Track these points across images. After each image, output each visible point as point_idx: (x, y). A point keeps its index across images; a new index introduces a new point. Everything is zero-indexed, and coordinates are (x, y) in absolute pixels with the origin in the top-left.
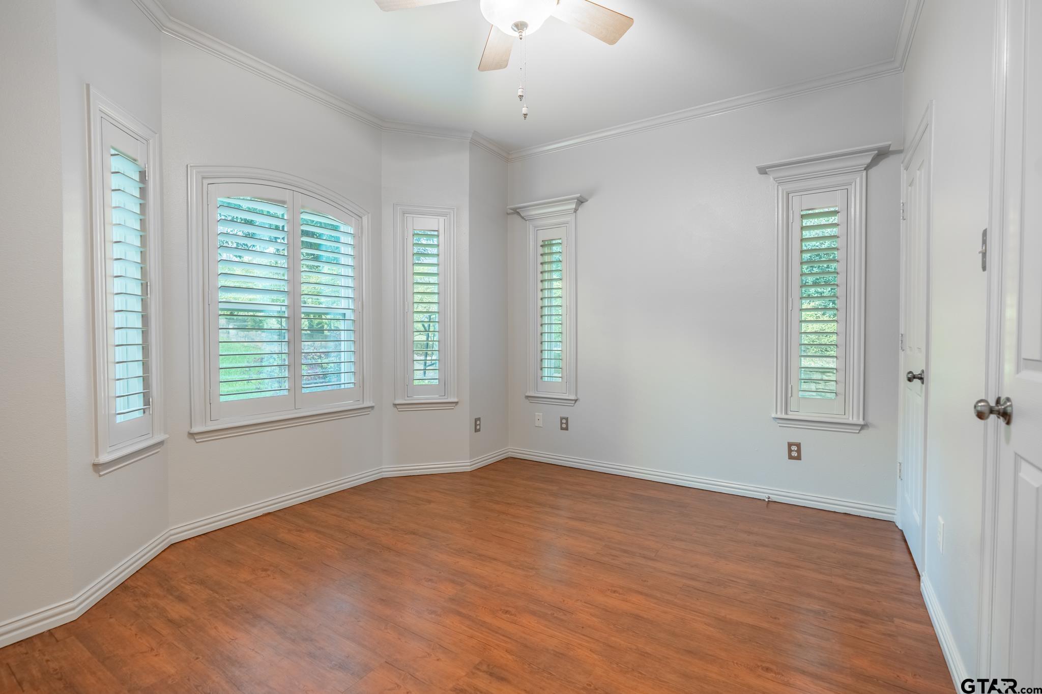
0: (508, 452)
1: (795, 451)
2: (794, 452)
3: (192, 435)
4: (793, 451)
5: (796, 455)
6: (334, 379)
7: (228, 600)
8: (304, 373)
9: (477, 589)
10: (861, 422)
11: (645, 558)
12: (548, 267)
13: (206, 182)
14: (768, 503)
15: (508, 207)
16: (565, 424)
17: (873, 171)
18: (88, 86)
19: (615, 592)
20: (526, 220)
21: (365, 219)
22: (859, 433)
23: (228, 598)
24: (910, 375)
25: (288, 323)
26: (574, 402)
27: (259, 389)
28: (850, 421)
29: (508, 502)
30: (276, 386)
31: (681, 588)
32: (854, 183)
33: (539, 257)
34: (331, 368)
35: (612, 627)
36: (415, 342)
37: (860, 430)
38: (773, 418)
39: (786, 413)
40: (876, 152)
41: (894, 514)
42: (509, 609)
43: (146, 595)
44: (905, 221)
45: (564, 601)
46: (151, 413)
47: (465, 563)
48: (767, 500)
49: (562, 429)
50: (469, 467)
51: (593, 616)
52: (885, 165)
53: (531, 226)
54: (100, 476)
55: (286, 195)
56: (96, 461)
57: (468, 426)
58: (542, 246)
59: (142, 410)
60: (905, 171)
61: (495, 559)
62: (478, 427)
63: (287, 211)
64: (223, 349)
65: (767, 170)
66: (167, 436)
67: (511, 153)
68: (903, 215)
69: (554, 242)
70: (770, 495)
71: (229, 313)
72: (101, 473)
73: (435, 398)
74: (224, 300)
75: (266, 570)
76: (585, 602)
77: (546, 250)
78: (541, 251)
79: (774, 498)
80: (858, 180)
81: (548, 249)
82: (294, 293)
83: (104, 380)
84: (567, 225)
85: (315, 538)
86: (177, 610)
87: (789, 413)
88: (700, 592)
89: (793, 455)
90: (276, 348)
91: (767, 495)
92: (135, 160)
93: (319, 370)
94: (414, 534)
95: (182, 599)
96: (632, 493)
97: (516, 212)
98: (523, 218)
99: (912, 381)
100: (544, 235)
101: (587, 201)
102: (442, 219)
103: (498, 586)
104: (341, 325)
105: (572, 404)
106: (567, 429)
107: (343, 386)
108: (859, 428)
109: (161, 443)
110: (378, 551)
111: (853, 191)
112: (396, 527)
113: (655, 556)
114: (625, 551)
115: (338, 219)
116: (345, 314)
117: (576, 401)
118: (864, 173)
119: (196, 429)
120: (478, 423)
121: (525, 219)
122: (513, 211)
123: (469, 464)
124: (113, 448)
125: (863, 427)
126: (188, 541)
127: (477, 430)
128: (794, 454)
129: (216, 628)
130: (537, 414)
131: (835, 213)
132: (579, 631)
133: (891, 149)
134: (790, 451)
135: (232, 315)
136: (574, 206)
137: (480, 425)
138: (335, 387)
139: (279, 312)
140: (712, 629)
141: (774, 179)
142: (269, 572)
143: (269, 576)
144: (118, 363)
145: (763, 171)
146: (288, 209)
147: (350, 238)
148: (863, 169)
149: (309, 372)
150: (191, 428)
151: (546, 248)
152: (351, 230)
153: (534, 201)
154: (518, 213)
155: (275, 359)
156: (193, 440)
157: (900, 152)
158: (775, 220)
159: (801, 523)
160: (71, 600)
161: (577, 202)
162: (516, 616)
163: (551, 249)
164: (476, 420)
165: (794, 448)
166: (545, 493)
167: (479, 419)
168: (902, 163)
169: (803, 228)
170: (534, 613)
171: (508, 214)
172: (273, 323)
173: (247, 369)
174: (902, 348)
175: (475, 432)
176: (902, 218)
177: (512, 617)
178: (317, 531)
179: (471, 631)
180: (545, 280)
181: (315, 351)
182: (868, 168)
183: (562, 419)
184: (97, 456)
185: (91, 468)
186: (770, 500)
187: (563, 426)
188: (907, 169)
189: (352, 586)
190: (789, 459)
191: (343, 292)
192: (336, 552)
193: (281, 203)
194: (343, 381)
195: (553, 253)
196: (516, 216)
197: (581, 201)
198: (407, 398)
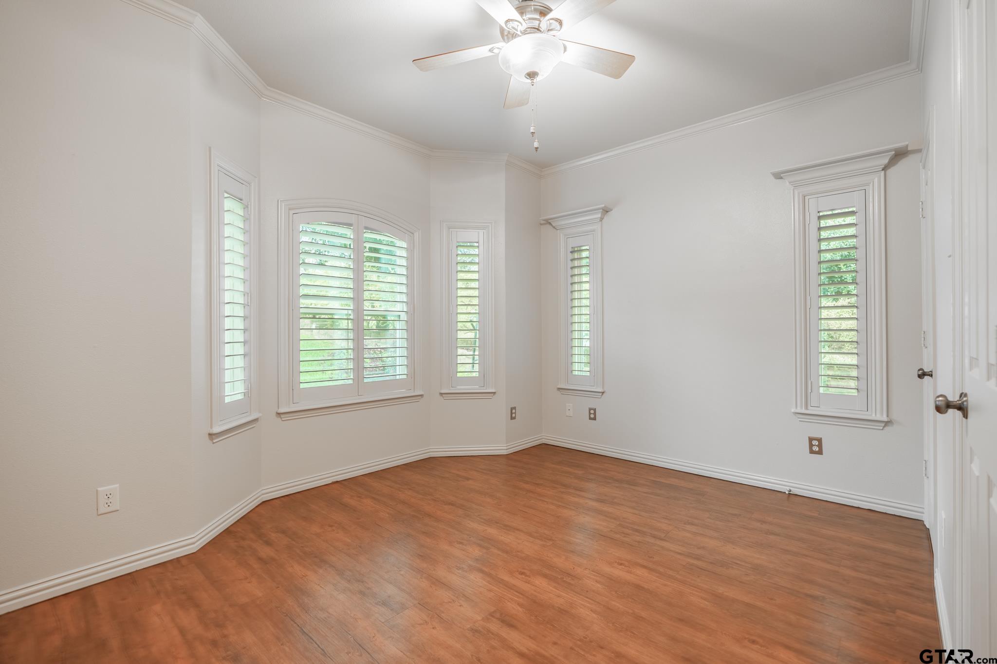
0: (541, 439)
1: (817, 446)
2: (815, 447)
3: (279, 414)
4: (814, 445)
5: (817, 449)
6: (390, 371)
7: (302, 547)
8: (366, 365)
9: (500, 553)
10: (885, 418)
11: (654, 537)
12: (577, 271)
13: (292, 212)
14: (789, 496)
15: (541, 218)
16: (593, 415)
17: (891, 171)
18: (210, 148)
19: (621, 564)
20: (557, 230)
21: (416, 235)
22: (882, 429)
23: (302, 545)
24: (920, 372)
25: (354, 324)
26: (601, 394)
27: (331, 378)
28: (873, 417)
29: (537, 482)
30: (344, 376)
31: (684, 566)
32: (872, 183)
33: (570, 262)
34: (389, 361)
35: (614, 593)
36: (458, 340)
37: (884, 427)
38: (793, 413)
39: (807, 408)
40: (894, 152)
41: (923, 513)
42: (525, 571)
43: (243, 539)
44: (925, 219)
45: (574, 568)
46: (249, 395)
47: (492, 531)
48: (787, 492)
49: (590, 419)
50: (505, 451)
51: (598, 583)
52: (904, 164)
53: (562, 234)
54: (213, 443)
55: (352, 219)
56: (211, 432)
57: (505, 413)
58: (571, 252)
59: (243, 394)
60: (924, 170)
61: (518, 530)
62: (514, 415)
63: (353, 232)
64: (303, 345)
65: (782, 175)
66: (261, 415)
67: (543, 170)
68: (922, 213)
69: (584, 248)
70: (791, 489)
71: (311, 316)
72: (214, 441)
73: (475, 388)
74: (305, 306)
75: (331, 526)
76: (592, 571)
77: (576, 256)
78: (570, 256)
79: (795, 491)
80: (876, 180)
81: (577, 254)
82: (358, 299)
83: (217, 369)
84: (593, 233)
85: (372, 503)
86: (266, 552)
87: (809, 408)
88: (703, 571)
89: (814, 449)
90: (344, 344)
91: (788, 488)
92: (241, 200)
93: (379, 363)
94: (452, 505)
95: (268, 543)
96: (652, 480)
97: (548, 222)
98: (554, 227)
99: (923, 378)
100: (573, 243)
101: (612, 210)
102: (481, 232)
103: (518, 552)
104: (398, 325)
105: (599, 396)
106: (595, 419)
107: (398, 377)
108: (883, 425)
109: (256, 420)
110: (421, 517)
111: (871, 192)
112: (438, 498)
113: (664, 537)
114: (637, 531)
115: (394, 236)
116: (399, 316)
117: (603, 393)
118: (883, 173)
119: (282, 410)
120: (514, 411)
121: (556, 228)
122: (545, 222)
123: (505, 448)
124: (223, 422)
125: (887, 423)
126: (275, 500)
127: (512, 418)
128: (816, 449)
129: (292, 566)
130: (567, 404)
131: (852, 213)
132: (583, 594)
133: (909, 149)
134: (811, 445)
135: (314, 318)
136: (599, 215)
137: (515, 413)
138: (392, 378)
139: (347, 315)
140: (707, 603)
141: (790, 183)
142: (334, 528)
143: (334, 530)
144: (227, 356)
145: (778, 176)
146: (354, 231)
147: (404, 252)
148: (881, 169)
149: (371, 364)
150: (278, 409)
151: (576, 254)
152: (404, 245)
153: (561, 213)
154: (550, 223)
155: (344, 353)
156: (280, 419)
157: (919, 151)
158: (792, 222)
159: (820, 516)
160: (193, 536)
161: (602, 212)
162: (530, 577)
163: (580, 255)
164: (512, 409)
165: (815, 443)
166: (571, 476)
167: (515, 408)
168: (921, 162)
169: (820, 229)
170: (545, 576)
171: (541, 224)
172: (344, 324)
173: (323, 362)
174: (924, 345)
175: (511, 419)
176: (921, 216)
177: (527, 577)
178: (373, 498)
179: (491, 586)
180: (575, 283)
181: (377, 347)
182: (885, 168)
183: (590, 409)
184: (211, 427)
185: (207, 436)
186: (791, 493)
187: (591, 416)
188: (924, 168)
189: (397, 543)
190: (810, 453)
191: (399, 297)
192: (387, 515)
193: (349, 225)
194: (398, 373)
195: (582, 258)
196: (548, 226)
197: (606, 211)
198: (451, 388)
